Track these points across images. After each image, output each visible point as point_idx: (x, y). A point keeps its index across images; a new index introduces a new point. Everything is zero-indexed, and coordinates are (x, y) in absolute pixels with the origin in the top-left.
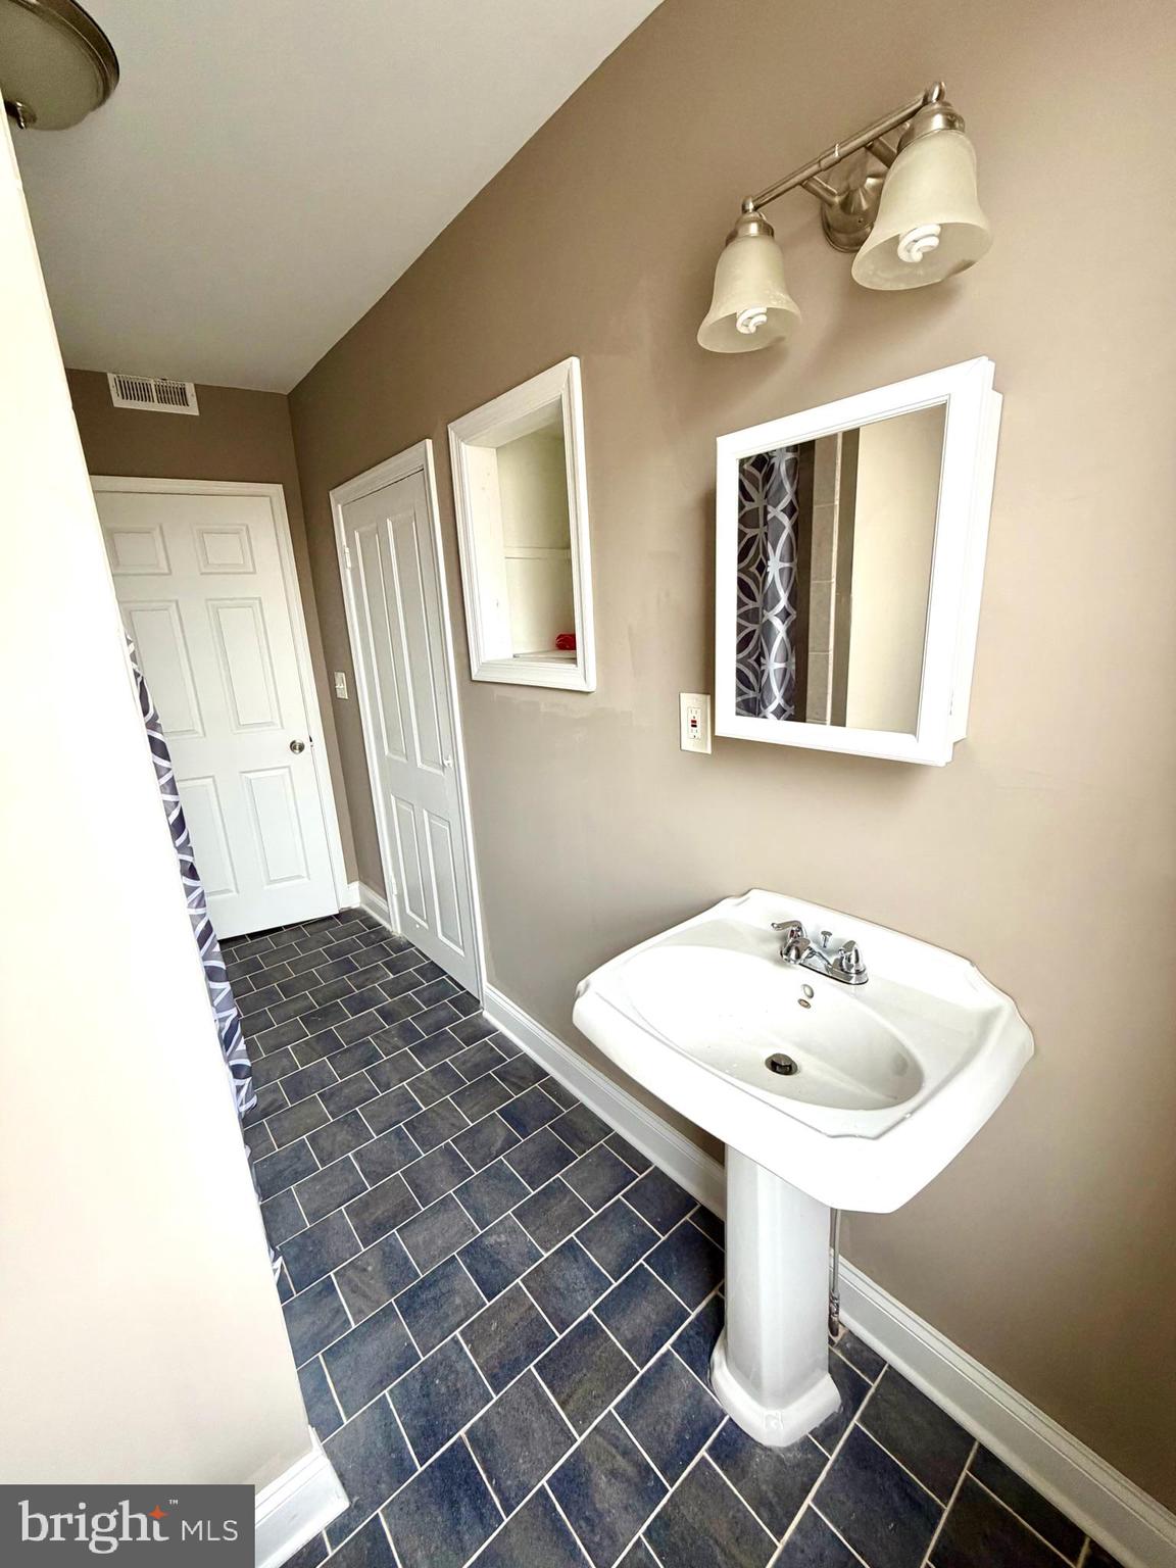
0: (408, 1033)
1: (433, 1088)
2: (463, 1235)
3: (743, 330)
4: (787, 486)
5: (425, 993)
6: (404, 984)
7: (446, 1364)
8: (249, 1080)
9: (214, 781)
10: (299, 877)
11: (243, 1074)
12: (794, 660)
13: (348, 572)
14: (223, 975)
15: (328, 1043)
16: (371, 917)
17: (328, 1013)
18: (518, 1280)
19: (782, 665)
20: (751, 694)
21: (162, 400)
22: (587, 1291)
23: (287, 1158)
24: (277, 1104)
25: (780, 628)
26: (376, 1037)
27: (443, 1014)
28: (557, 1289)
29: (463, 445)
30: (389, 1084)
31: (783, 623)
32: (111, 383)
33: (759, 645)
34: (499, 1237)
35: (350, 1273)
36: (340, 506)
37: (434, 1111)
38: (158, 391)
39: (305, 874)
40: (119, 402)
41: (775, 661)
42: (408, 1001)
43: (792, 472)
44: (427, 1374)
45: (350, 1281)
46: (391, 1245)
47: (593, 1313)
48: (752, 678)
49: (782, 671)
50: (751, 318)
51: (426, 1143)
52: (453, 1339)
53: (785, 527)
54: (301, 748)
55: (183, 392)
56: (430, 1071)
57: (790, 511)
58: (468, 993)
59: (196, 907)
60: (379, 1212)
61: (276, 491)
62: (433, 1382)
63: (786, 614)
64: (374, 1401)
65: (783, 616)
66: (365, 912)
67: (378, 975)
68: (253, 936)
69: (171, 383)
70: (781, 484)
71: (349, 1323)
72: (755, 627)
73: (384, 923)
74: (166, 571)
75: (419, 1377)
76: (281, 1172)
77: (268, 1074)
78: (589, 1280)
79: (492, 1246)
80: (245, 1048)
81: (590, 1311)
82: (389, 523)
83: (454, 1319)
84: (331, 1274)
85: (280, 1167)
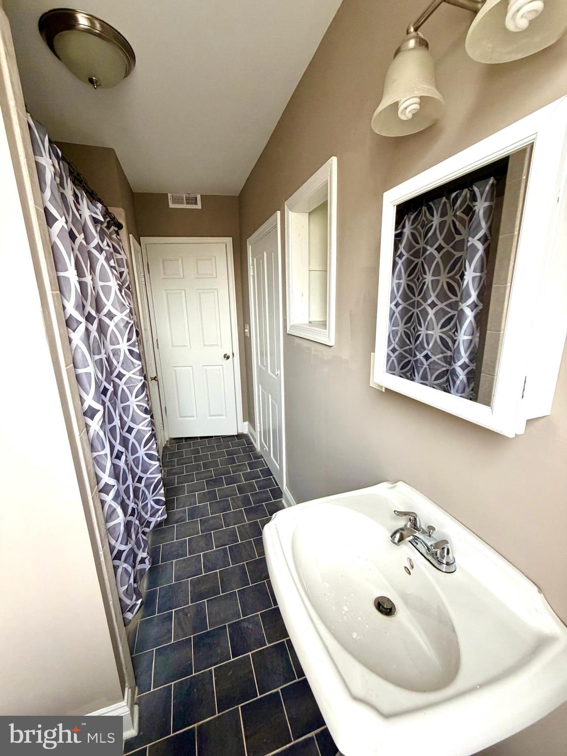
0: (246, 501)
1: (247, 533)
2: (234, 617)
3: (403, 118)
4: (483, 224)
5: (261, 483)
6: (253, 476)
7: (202, 682)
8: (164, 507)
9: (192, 368)
10: (222, 415)
11: (161, 504)
12: (478, 335)
13: (251, 277)
14: (156, 458)
15: (212, 496)
16: (250, 439)
17: (217, 482)
18: (250, 653)
19: (469, 338)
20: (449, 353)
21: (187, 203)
22: (281, 676)
23: (177, 546)
24: (182, 519)
25: (470, 314)
26: (232, 499)
27: (264, 496)
28: (267, 668)
29: (290, 212)
30: (229, 524)
31: (472, 311)
32: (169, 197)
33: (455, 325)
34: (249, 624)
35: (181, 614)
36: (250, 247)
37: (243, 544)
38: (186, 199)
39: (225, 415)
40: (171, 205)
41: (464, 335)
42: (252, 485)
43: (487, 215)
44: (193, 682)
45: (179, 618)
46: (201, 607)
47: (280, 691)
48: (450, 344)
49: (469, 342)
50: (406, 108)
51: (235, 561)
52: (210, 670)
53: (479, 250)
54: (228, 358)
55: (196, 199)
56: (249, 523)
57: (484, 240)
58: (279, 488)
59: (146, 427)
60: (203, 588)
61: (229, 240)
62: (193, 690)
63: (474, 306)
64: (166, 685)
65: (473, 307)
66: (249, 436)
67: (243, 469)
68: (202, 438)
69: (192, 195)
70: (479, 223)
71: (171, 640)
72: (456, 313)
73: (255, 444)
74: (182, 277)
75: (189, 683)
76: (172, 552)
77: (184, 503)
78: (285, 671)
79: (244, 628)
80: (163, 492)
81: (279, 689)
82: (265, 254)
83: (214, 660)
84: (173, 610)
85: (173, 550)
